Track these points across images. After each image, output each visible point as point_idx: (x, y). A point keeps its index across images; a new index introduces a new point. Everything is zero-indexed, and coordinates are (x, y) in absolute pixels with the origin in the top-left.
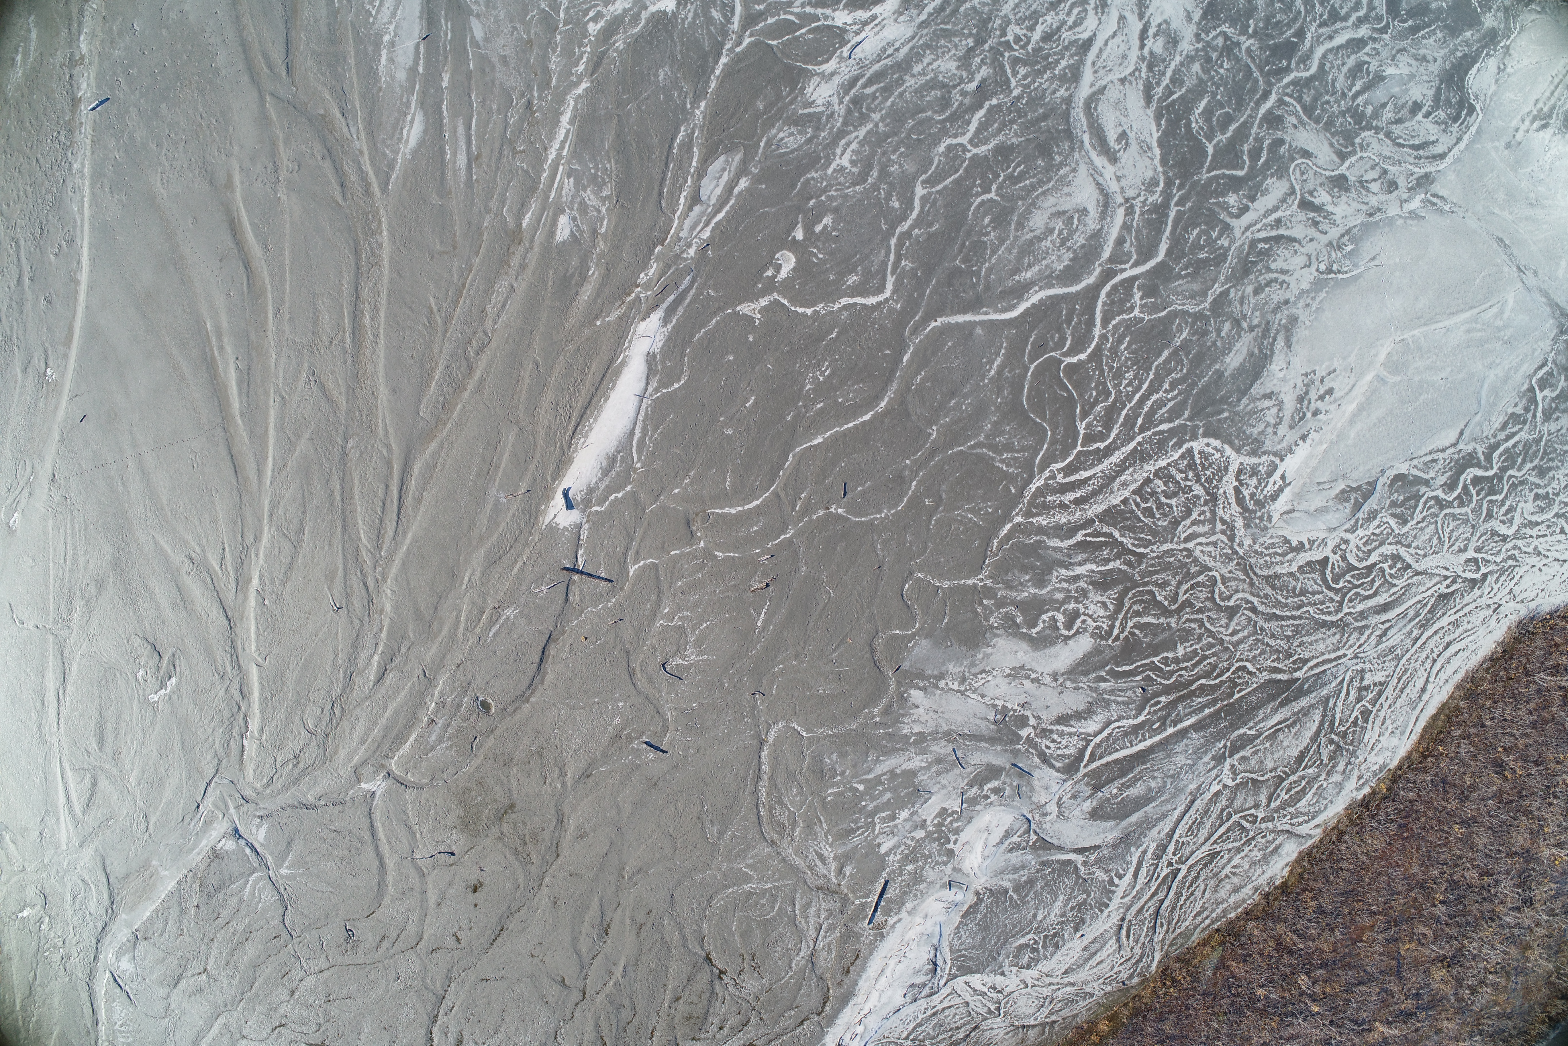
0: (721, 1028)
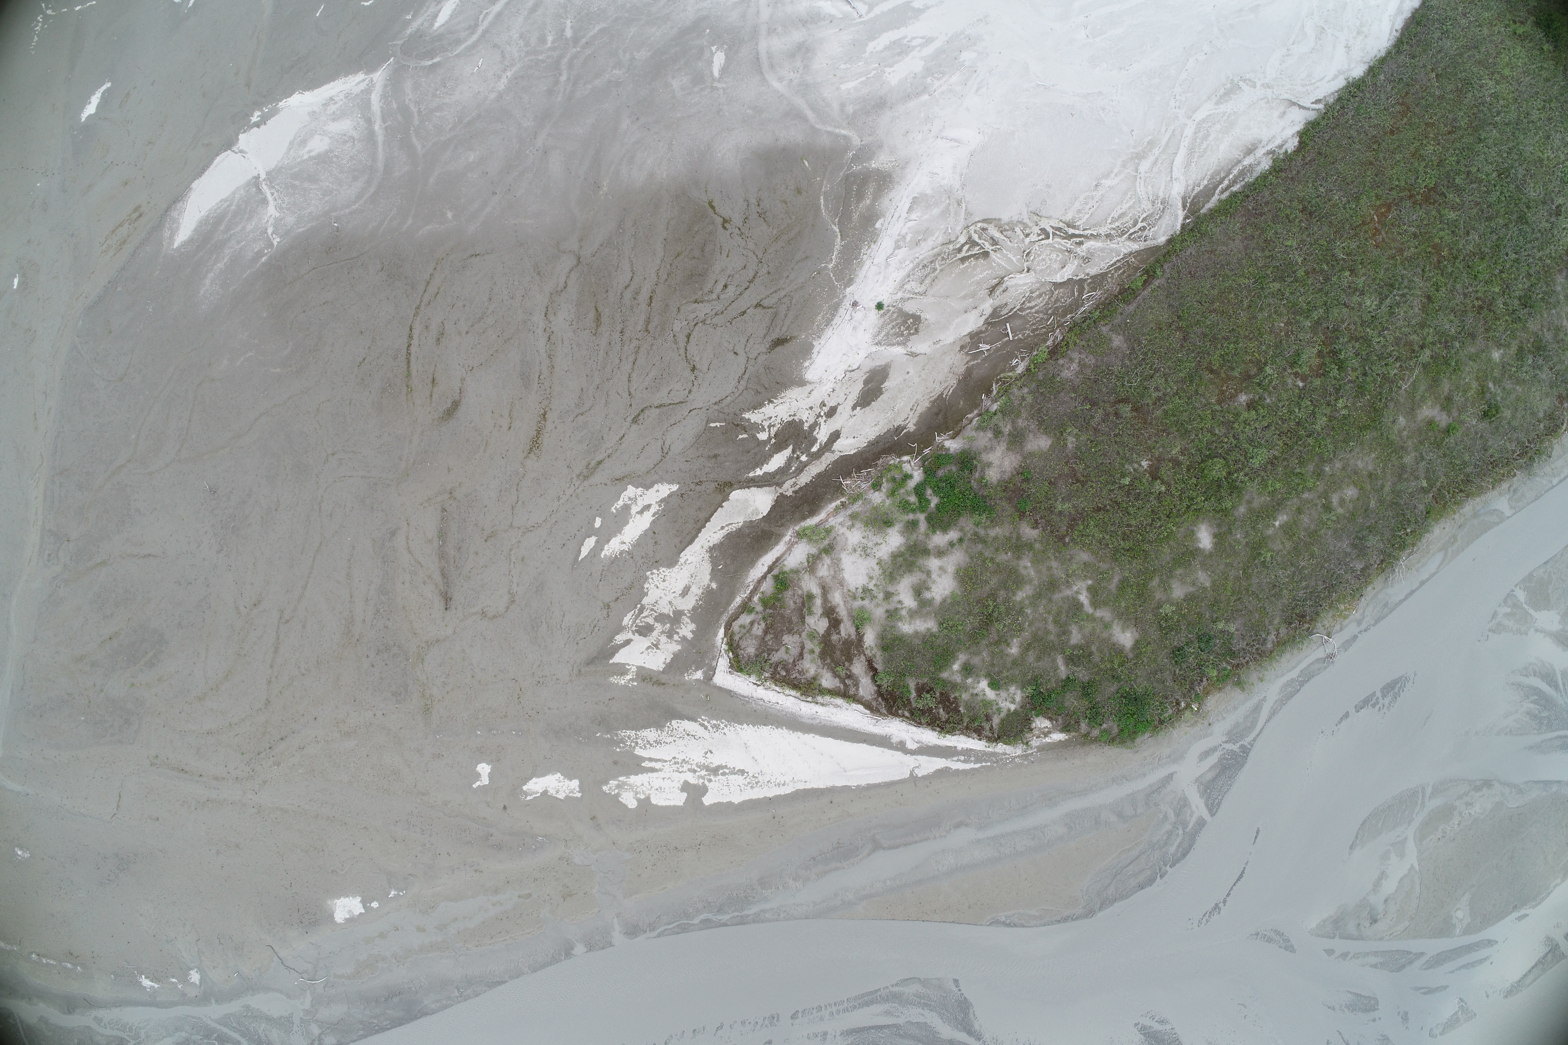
0: (725, 286)
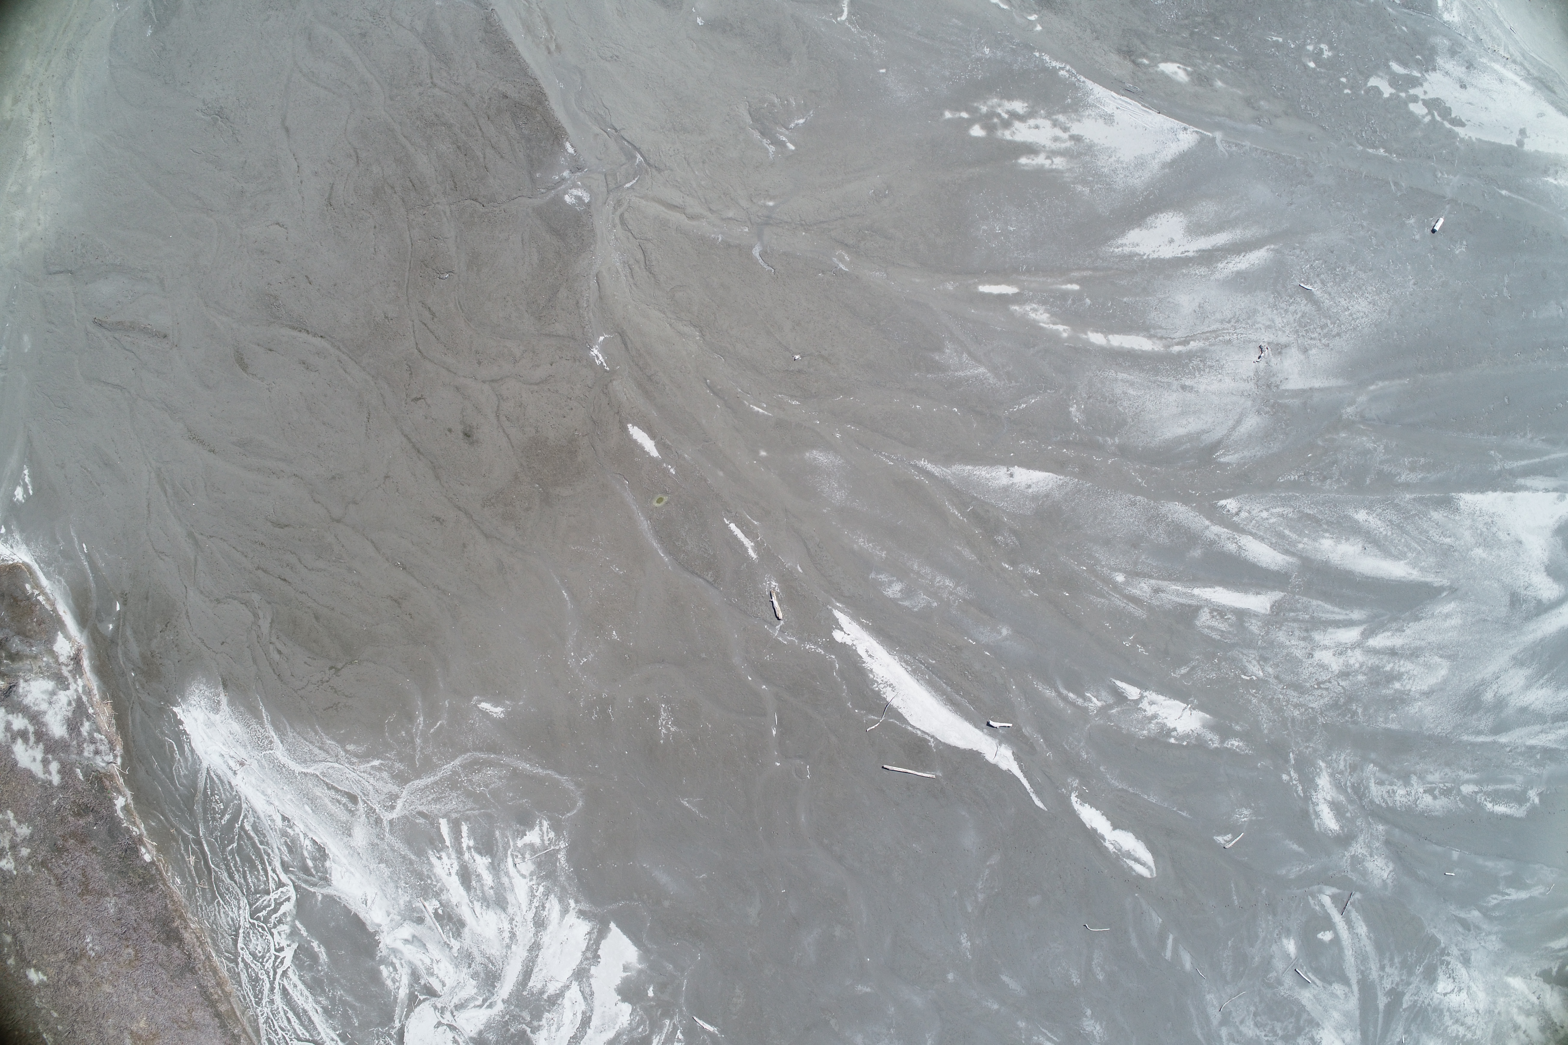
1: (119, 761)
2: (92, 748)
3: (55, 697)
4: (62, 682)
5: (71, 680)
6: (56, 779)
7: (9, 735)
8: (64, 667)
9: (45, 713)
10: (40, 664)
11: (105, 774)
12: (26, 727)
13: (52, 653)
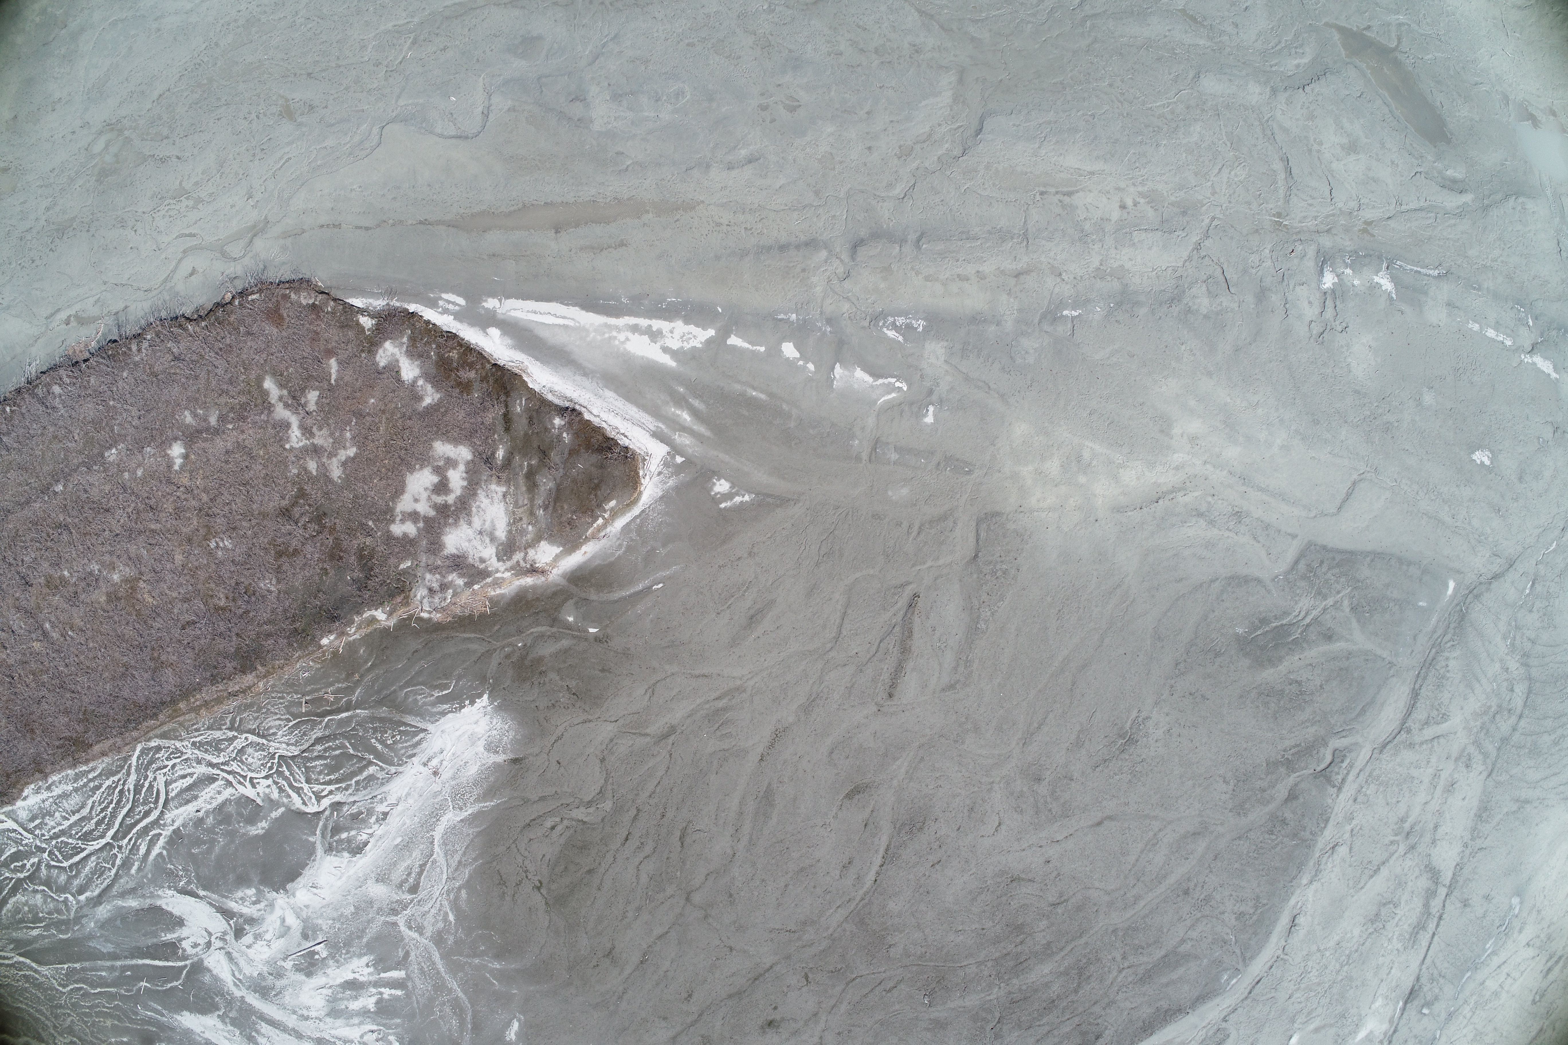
1: (425, 615)
2: (436, 586)
3: (487, 540)
4: (507, 550)
5: (509, 564)
6: (397, 529)
7: (441, 463)
8: (522, 554)
9: (470, 523)
10: (525, 520)
11: (407, 597)
12: (452, 491)
13: (538, 538)
